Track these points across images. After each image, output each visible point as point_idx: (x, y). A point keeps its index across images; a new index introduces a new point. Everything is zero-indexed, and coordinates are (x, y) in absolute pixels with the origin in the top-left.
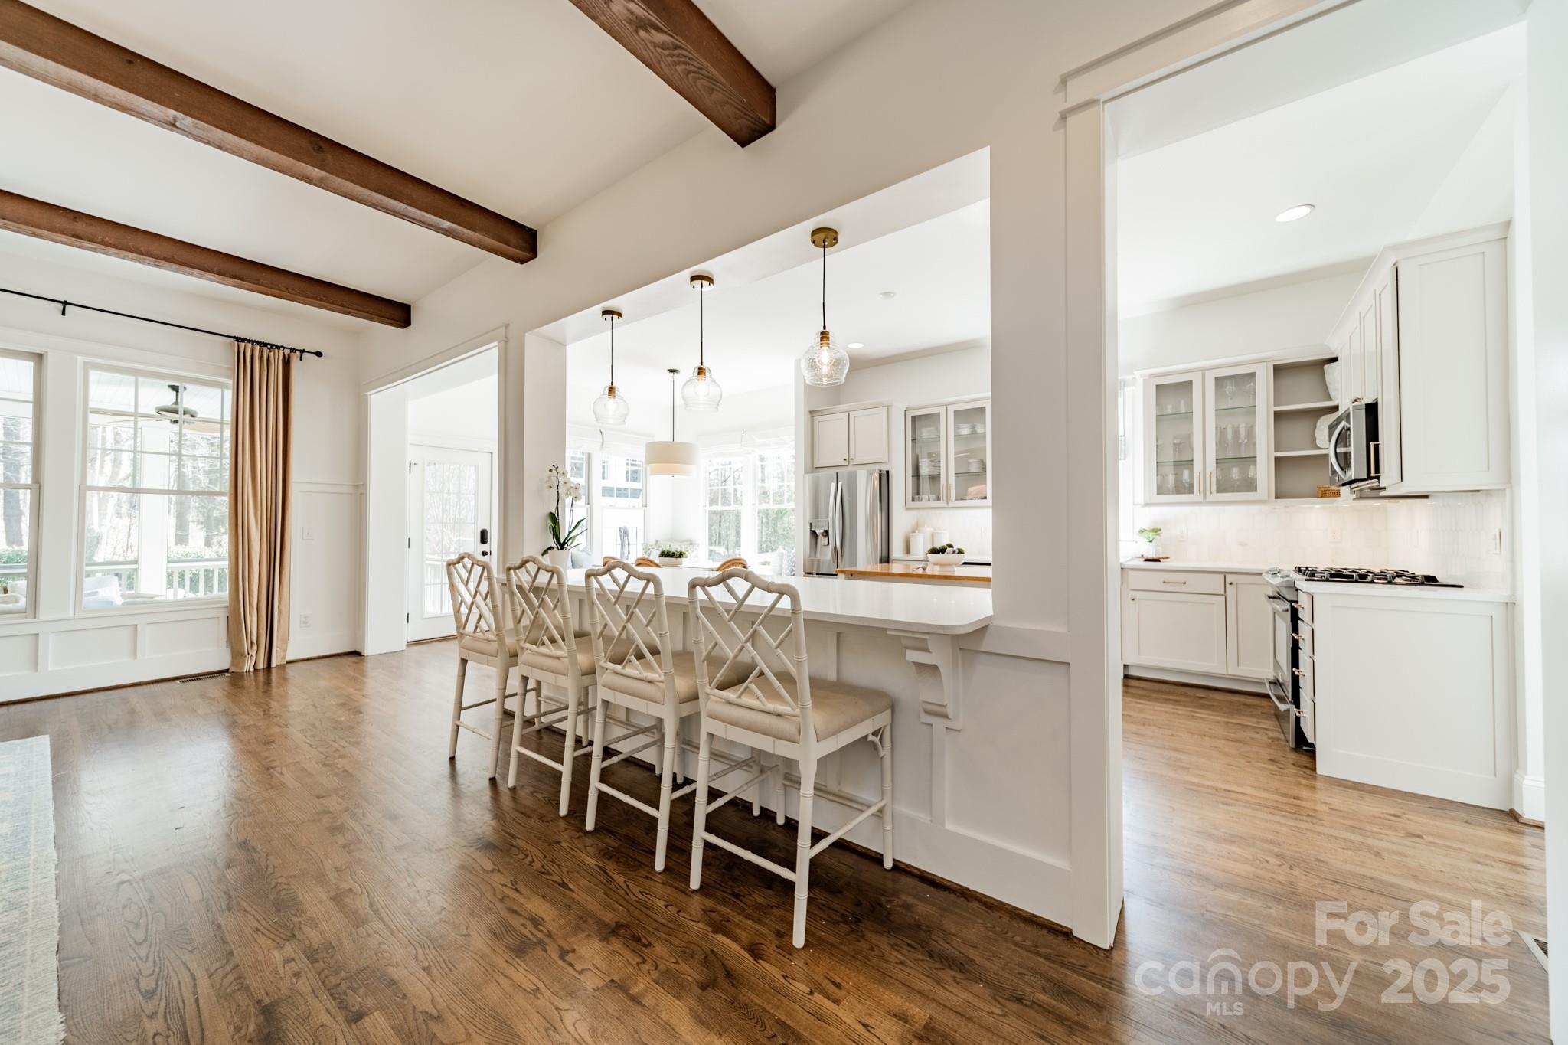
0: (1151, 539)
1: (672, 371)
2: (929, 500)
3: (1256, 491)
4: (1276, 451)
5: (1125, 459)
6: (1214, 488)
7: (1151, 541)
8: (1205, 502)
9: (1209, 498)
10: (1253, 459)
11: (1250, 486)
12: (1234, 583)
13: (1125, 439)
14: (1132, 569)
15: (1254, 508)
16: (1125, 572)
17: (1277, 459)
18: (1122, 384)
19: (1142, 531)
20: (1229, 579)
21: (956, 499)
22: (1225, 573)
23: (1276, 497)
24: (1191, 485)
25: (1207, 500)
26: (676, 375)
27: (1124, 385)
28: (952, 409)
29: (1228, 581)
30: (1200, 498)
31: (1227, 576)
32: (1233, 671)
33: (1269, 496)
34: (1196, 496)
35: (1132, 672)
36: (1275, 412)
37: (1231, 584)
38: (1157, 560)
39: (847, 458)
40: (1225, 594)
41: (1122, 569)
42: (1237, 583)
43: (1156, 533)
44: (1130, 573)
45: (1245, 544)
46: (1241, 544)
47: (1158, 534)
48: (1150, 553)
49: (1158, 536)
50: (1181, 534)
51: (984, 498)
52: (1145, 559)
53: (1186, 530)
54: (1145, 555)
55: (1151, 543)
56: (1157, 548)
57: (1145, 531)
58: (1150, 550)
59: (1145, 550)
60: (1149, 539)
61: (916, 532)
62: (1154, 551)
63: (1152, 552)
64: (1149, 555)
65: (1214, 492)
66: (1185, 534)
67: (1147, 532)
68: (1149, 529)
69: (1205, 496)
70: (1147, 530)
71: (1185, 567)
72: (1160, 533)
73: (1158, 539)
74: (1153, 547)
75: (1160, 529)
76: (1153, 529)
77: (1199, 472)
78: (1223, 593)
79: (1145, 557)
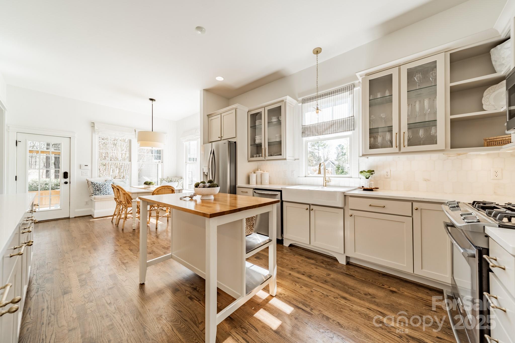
0: (367, 177)
1: (152, 100)
2: (256, 157)
3: (436, 143)
4: (451, 114)
5: (354, 130)
6: (406, 143)
7: (368, 178)
8: (400, 152)
9: (403, 150)
10: (434, 123)
11: (433, 140)
12: (419, 209)
13: (354, 118)
14: (351, 196)
15: (435, 156)
16: (347, 197)
17: (452, 121)
18: (353, 85)
20: (416, 205)
21: (269, 156)
22: (412, 201)
23: (451, 148)
24: (391, 142)
25: (402, 151)
26: (154, 102)
27: (354, 87)
28: (267, 109)
29: (415, 207)
30: (397, 150)
31: (414, 203)
32: (418, 271)
33: (446, 147)
34: (394, 149)
35: (352, 261)
36: (451, 87)
37: (416, 209)
38: (371, 190)
39: (220, 137)
40: (412, 216)
41: (345, 195)
42: (421, 209)
43: (371, 173)
44: (350, 198)
45: (429, 180)
46: (426, 180)
47: (372, 174)
48: (367, 185)
49: (372, 175)
50: (387, 174)
51: (281, 155)
52: (363, 189)
53: (390, 171)
54: (363, 187)
55: (368, 179)
56: (371, 182)
57: (364, 172)
58: (367, 183)
59: (363, 184)
60: (366, 176)
61: (253, 173)
62: (370, 184)
63: (368, 185)
64: (366, 187)
65: (407, 146)
66: (389, 174)
67: (365, 172)
68: (366, 171)
69: (400, 149)
70: (365, 171)
71: (385, 196)
72: (373, 173)
73: (372, 177)
74: (369, 182)
75: (373, 171)
76: (369, 171)
77: (396, 134)
78: (411, 215)
79: (363, 188)
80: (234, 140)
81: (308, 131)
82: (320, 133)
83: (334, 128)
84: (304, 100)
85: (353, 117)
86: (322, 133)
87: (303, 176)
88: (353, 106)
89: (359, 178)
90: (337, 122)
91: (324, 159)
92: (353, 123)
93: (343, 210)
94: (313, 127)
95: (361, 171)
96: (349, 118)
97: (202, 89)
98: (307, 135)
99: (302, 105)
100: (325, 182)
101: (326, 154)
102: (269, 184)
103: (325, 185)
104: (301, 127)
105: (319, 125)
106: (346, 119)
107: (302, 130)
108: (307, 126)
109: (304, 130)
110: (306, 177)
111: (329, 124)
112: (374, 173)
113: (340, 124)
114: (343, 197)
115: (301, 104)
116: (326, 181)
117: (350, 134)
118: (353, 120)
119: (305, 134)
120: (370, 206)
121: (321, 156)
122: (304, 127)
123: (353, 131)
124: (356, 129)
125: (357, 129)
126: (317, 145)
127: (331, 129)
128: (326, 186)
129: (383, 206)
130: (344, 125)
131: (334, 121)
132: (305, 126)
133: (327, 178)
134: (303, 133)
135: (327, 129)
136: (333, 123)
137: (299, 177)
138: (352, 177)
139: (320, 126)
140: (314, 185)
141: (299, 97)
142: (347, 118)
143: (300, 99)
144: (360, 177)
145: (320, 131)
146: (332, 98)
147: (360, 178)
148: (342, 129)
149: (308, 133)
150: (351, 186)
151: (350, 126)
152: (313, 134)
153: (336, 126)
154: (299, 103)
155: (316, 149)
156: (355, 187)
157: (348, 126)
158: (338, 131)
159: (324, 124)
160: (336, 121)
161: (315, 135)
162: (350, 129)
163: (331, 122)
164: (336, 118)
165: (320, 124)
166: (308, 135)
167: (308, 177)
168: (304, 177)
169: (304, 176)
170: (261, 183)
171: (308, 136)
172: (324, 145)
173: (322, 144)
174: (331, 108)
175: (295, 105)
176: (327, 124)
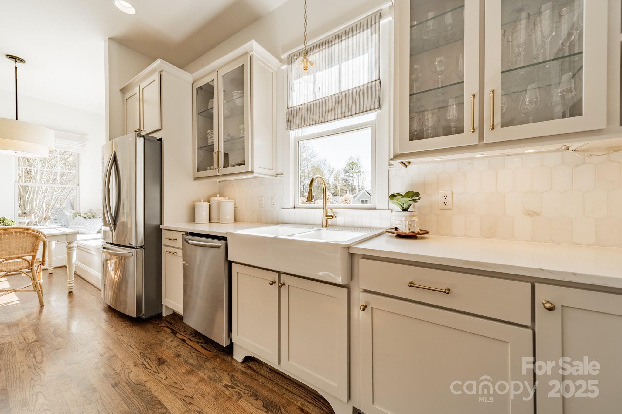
0: (405, 207)
2: (206, 170)
3: (580, 114)
5: (380, 107)
6: (498, 120)
7: (405, 210)
8: (481, 142)
9: (490, 138)
12: (560, 307)
13: (380, 83)
14: (365, 257)
16: (355, 260)
18: (378, 15)
19: (393, 196)
21: (226, 168)
23: (621, 124)
24: (461, 121)
25: (487, 141)
27: (380, 17)
28: (221, 74)
30: (474, 139)
33: (607, 121)
34: (468, 137)
38: (412, 237)
39: (137, 130)
40: (532, 326)
41: (352, 255)
42: (562, 306)
43: (413, 199)
44: (363, 262)
45: (537, 214)
46: (530, 214)
47: (415, 201)
48: (404, 226)
49: (415, 204)
50: (444, 200)
51: (243, 164)
52: (395, 235)
53: (451, 194)
54: (396, 229)
55: (406, 212)
56: (413, 219)
57: (398, 196)
58: (404, 222)
59: (397, 222)
60: (403, 206)
61: (202, 200)
62: (410, 223)
63: (407, 225)
64: (403, 229)
65: (500, 126)
66: (449, 199)
67: (401, 197)
68: (403, 194)
69: (481, 137)
70: (399, 194)
71: (450, 260)
72: (417, 199)
73: (414, 207)
74: (408, 217)
75: (417, 194)
76: (408, 193)
77: (474, 96)
78: (529, 323)
79: (396, 232)
80: (157, 136)
81: (298, 118)
82: (317, 121)
83: (343, 108)
84: (290, 57)
85: (378, 82)
86: (320, 119)
87: (290, 207)
88: (377, 59)
89: (389, 210)
90: (347, 96)
91: (359, 188)
92: (377, 93)
93: (346, 290)
94: (306, 108)
95: (393, 194)
96: (370, 85)
97: (107, 38)
98: (294, 126)
99: (288, 67)
100: (325, 218)
101: (360, 182)
102: (234, 222)
103: (325, 224)
104: (286, 110)
105: (316, 104)
106: (366, 86)
107: (288, 116)
108: (295, 108)
109: (290, 116)
110: (296, 208)
111: (334, 100)
112: (419, 199)
113: (354, 99)
114: (346, 257)
115: (286, 65)
116: (326, 216)
117: (373, 119)
118: (378, 88)
119: (292, 125)
120: (410, 286)
121: (355, 185)
122: (290, 109)
123: (378, 111)
124: (383, 108)
125: (385, 107)
126: (352, 172)
127: (336, 109)
128: (326, 227)
129: (443, 287)
130: (361, 99)
131: (343, 94)
132: (293, 109)
133: (329, 210)
134: (288, 121)
135: (330, 110)
136: (340, 98)
137: (283, 208)
138: (377, 208)
139: (318, 105)
140: (308, 224)
141: (284, 52)
142: (367, 84)
143: (284, 56)
144: (390, 208)
145: (318, 115)
146: (340, 47)
147: (392, 211)
148: (357, 109)
149: (297, 121)
150: (374, 225)
151: (373, 101)
152: (306, 123)
153: (347, 103)
154: (284, 64)
155: (350, 176)
156: (381, 228)
157: (369, 101)
158: (350, 114)
159: (324, 101)
160: (347, 93)
161: (308, 124)
162: (373, 107)
163: (337, 96)
164: (345, 87)
165: (318, 102)
166: (297, 125)
167: (298, 208)
168: (292, 208)
169: (292, 206)
170: (219, 220)
171: (297, 127)
172: (359, 172)
173: (357, 171)
174: (337, 66)
175: (276, 70)
176: (330, 101)
